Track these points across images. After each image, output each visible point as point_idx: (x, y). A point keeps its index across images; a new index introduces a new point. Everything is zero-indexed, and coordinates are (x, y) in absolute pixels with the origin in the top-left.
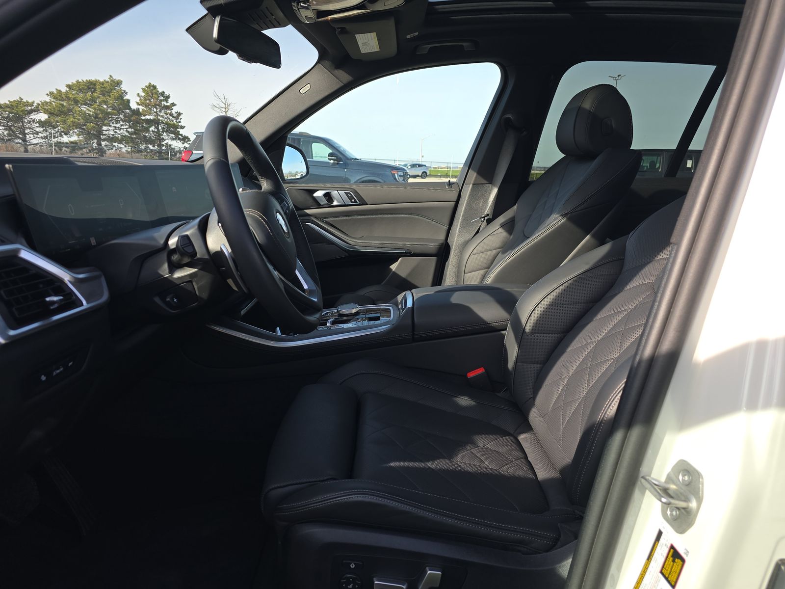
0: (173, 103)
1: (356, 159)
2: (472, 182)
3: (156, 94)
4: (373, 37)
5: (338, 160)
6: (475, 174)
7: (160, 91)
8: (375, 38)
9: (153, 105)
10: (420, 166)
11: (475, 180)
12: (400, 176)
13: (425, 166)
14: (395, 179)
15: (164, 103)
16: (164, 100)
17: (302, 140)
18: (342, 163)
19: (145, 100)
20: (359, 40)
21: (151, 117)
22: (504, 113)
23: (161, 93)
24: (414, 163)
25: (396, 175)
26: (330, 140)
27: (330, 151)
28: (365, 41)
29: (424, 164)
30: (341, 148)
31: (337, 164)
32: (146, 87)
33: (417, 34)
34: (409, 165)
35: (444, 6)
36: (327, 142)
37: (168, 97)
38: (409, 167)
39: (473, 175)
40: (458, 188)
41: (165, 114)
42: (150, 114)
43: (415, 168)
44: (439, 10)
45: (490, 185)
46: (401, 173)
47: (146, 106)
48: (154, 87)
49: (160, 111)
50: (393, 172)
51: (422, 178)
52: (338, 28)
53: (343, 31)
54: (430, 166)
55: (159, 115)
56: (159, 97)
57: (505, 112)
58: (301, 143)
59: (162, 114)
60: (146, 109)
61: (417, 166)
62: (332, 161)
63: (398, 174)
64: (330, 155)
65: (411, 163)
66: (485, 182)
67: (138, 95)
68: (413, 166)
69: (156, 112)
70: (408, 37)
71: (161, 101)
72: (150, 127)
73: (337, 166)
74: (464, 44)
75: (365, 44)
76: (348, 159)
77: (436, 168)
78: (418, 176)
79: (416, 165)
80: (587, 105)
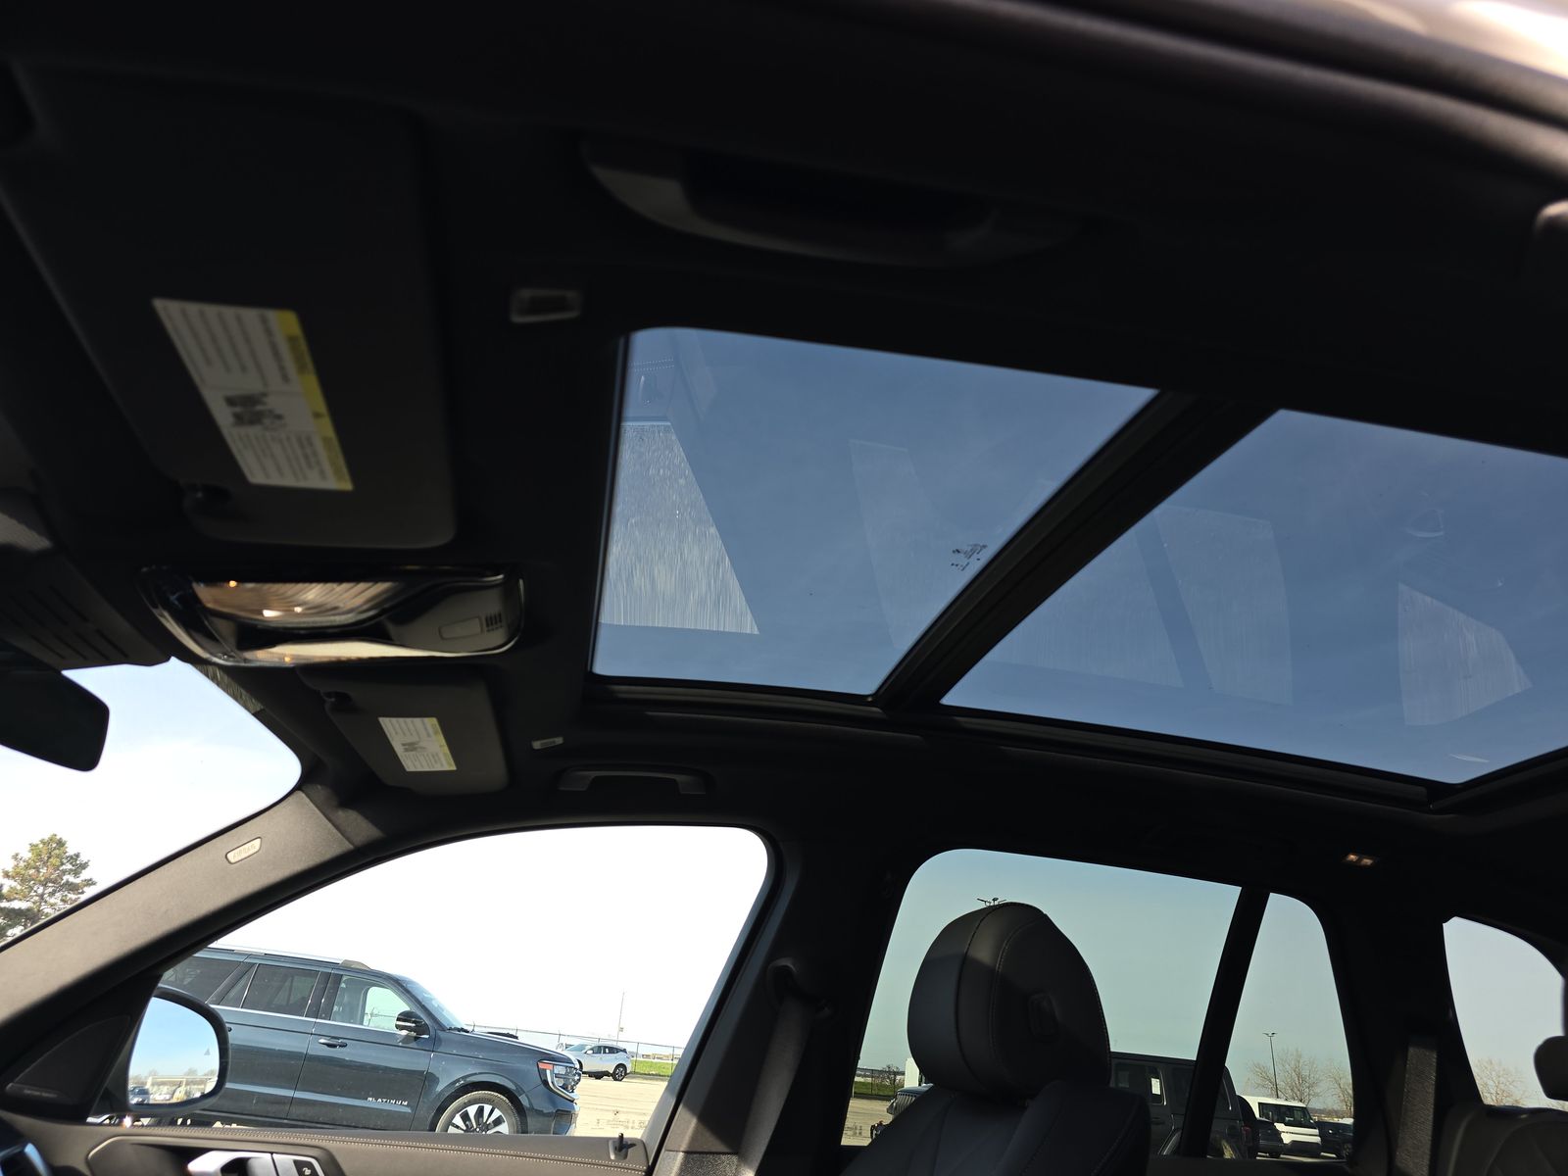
0: (91, 880)
1: (462, 1030)
2: (684, 1147)
3: (58, 856)
4: (431, 731)
5: (420, 1029)
6: (693, 1122)
7: (71, 852)
8: (436, 733)
9: (40, 881)
10: (613, 1050)
11: (694, 1139)
12: (557, 1076)
13: (624, 1051)
14: (545, 1083)
15: (71, 878)
16: (70, 872)
17: (344, 978)
18: (427, 1036)
19: (27, 867)
20: (394, 733)
21: (22, 905)
22: (774, 954)
23: (71, 857)
24: (602, 1043)
25: (548, 1072)
26: (411, 982)
27: (405, 1008)
28: (409, 740)
29: (621, 1046)
30: (433, 1002)
31: (416, 1038)
32: (42, 842)
33: (559, 740)
34: (590, 1047)
35: (633, 688)
36: (402, 986)
37: (84, 866)
38: (590, 1052)
39: (687, 1124)
40: (643, 1159)
41: (62, 900)
42: (25, 897)
43: (602, 1055)
44: (621, 695)
45: (735, 1159)
46: (560, 1069)
47: (23, 881)
48: (61, 844)
49: (52, 894)
50: (541, 1066)
51: (616, 1079)
52: (329, 695)
53: (344, 702)
54: (635, 1051)
55: (46, 902)
56: (62, 864)
57: (775, 951)
58: (343, 985)
59: (52, 900)
60: (19, 887)
61: (607, 1050)
62: (404, 1033)
63: (552, 1072)
64: (404, 1017)
65: (595, 1043)
66: (721, 1148)
67: (15, 857)
68: (600, 1050)
69: (42, 896)
70: (537, 745)
71: (64, 872)
72: (12, 926)
73: (413, 1045)
74: (679, 778)
75: (411, 747)
76: (442, 1028)
77: (648, 1056)
78: (607, 1074)
79: (605, 1047)
80: (984, 951)
